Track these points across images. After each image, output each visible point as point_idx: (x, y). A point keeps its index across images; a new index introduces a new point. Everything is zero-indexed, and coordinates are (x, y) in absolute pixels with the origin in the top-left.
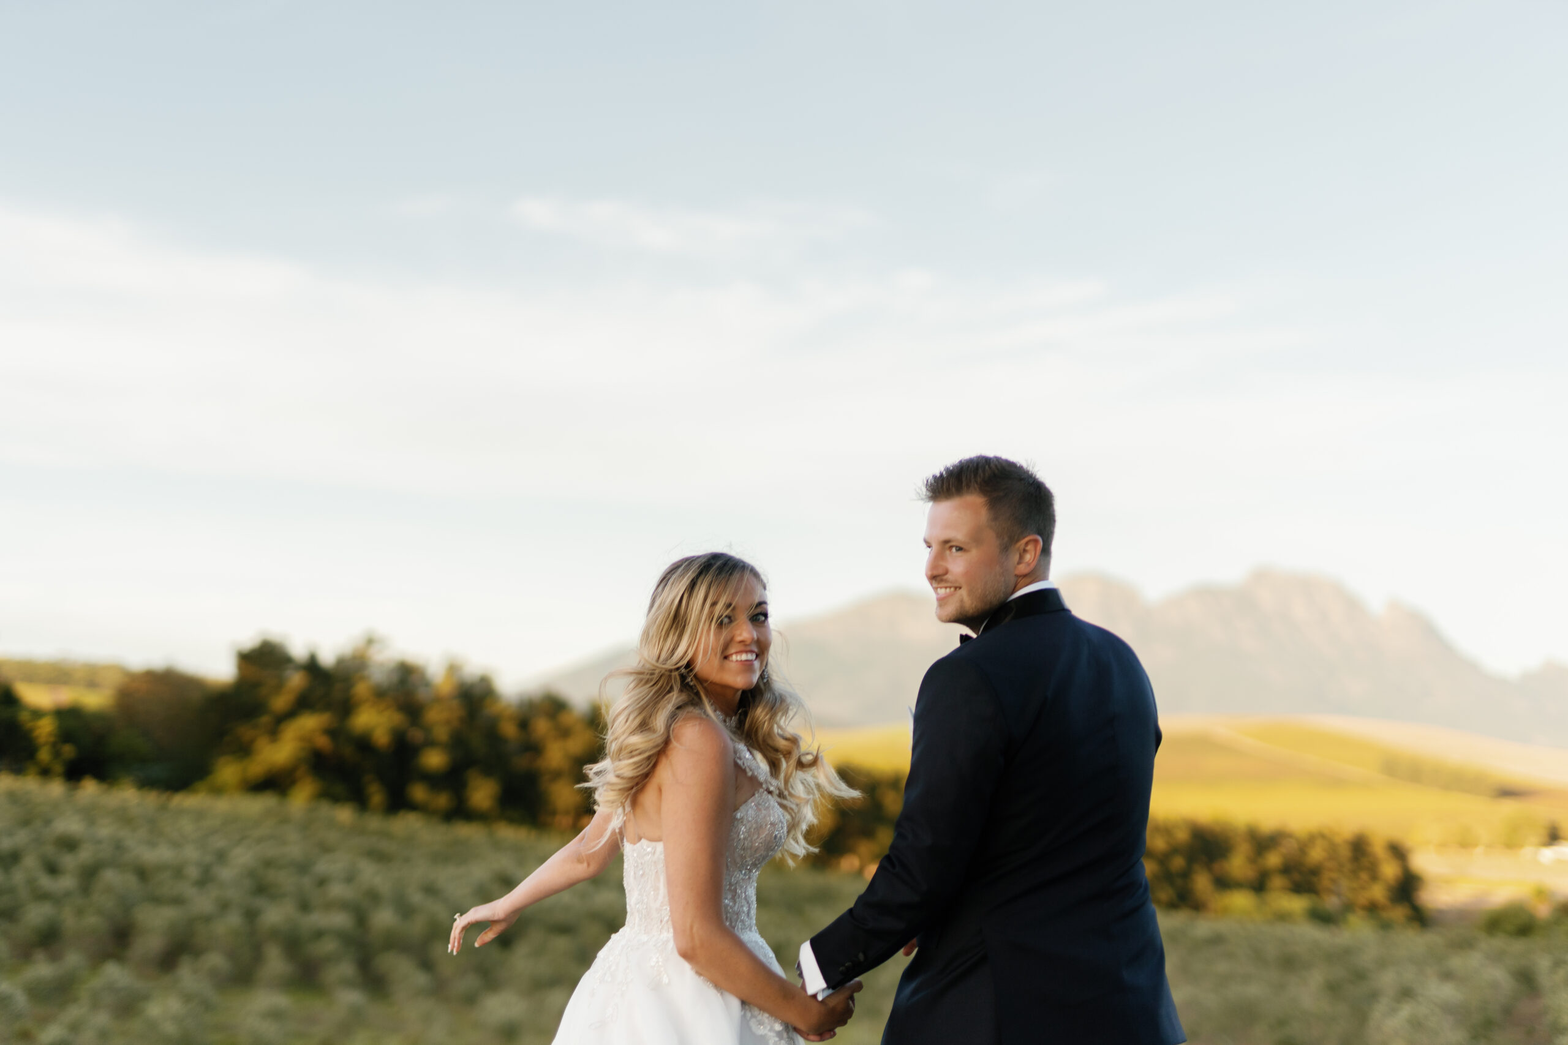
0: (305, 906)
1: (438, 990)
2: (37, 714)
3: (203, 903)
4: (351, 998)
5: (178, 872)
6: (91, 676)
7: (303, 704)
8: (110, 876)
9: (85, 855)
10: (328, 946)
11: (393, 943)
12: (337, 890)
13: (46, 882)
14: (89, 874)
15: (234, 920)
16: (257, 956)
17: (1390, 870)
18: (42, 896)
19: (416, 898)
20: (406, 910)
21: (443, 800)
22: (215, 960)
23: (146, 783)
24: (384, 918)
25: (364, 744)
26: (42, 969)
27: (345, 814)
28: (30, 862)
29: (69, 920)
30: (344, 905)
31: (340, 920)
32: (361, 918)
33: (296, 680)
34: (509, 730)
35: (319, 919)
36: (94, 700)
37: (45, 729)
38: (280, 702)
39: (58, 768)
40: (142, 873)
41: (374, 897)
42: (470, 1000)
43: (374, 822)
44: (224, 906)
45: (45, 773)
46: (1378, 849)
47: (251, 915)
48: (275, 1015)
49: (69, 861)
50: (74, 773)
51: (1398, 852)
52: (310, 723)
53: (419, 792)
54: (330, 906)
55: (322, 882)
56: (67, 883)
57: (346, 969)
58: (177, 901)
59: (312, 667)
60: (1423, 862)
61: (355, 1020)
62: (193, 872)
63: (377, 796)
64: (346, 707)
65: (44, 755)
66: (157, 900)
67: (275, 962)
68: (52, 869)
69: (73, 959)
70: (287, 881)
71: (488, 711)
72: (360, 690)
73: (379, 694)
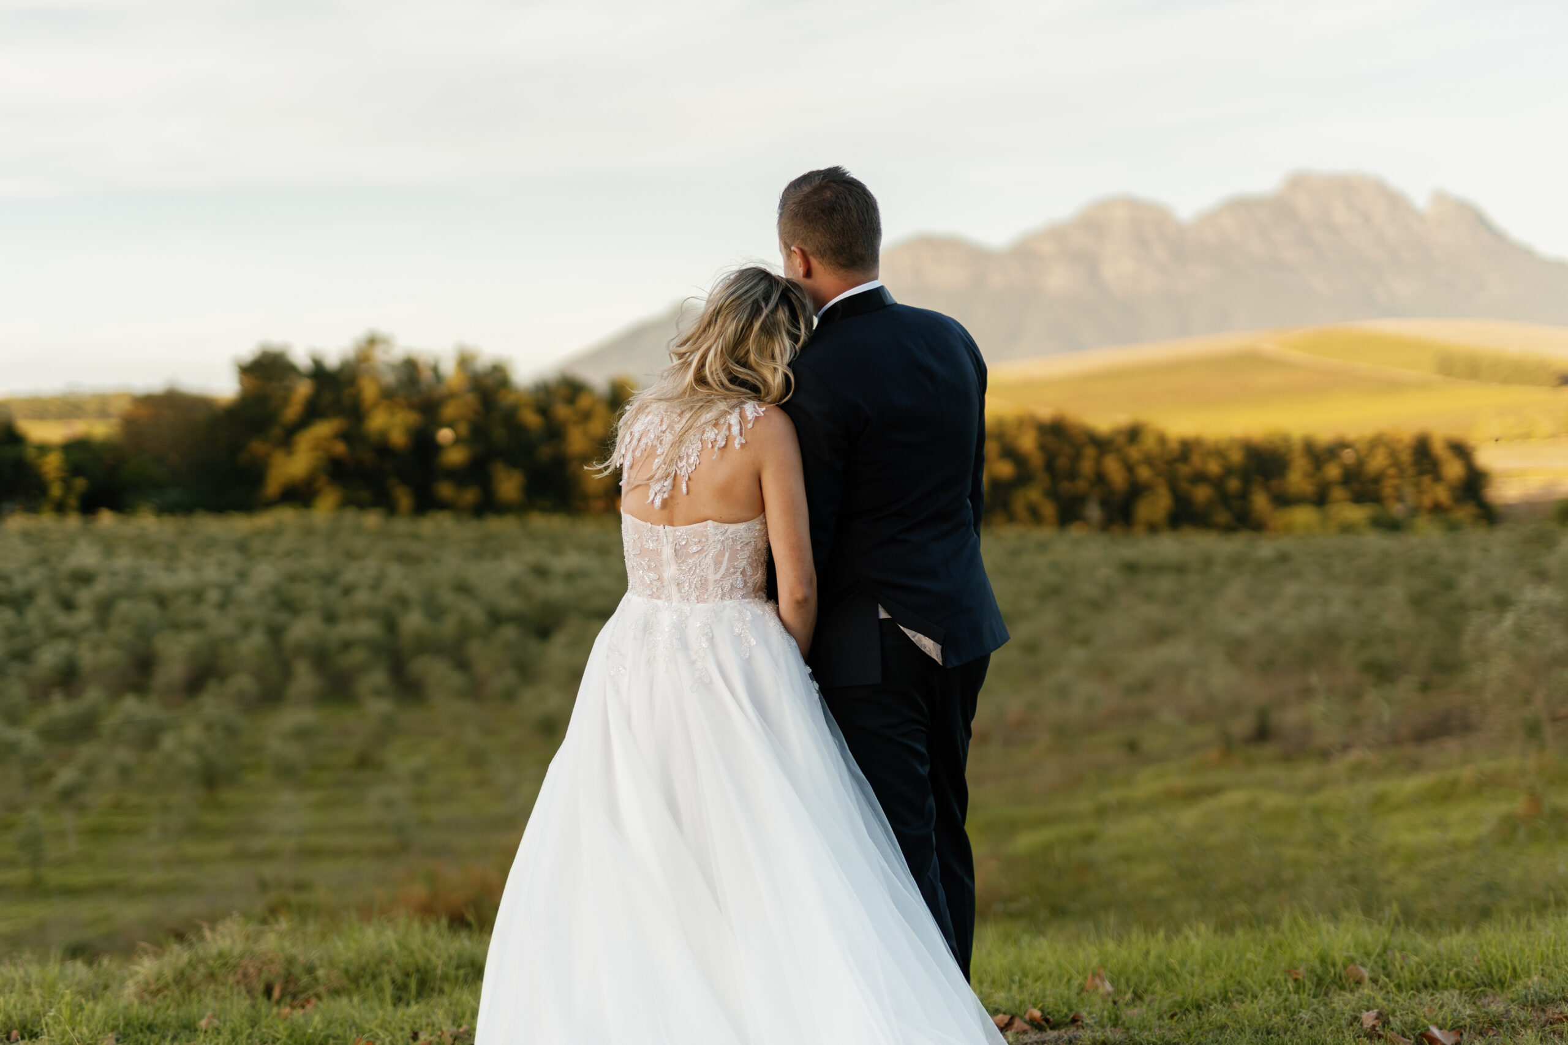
0: (330, 617)
1: (474, 691)
2: (43, 449)
3: (223, 625)
4: (378, 707)
5: (198, 596)
6: (101, 406)
7: (313, 412)
8: (124, 607)
9: (100, 587)
10: (357, 656)
11: (425, 646)
12: (362, 597)
13: (62, 620)
14: (104, 608)
15: (257, 639)
16: (287, 673)
17: (1454, 470)
18: (61, 634)
19: (447, 597)
20: (435, 611)
21: (470, 496)
22: (243, 682)
23: (166, 509)
24: (413, 621)
25: (383, 449)
26: (60, 708)
27: (372, 519)
28: (44, 600)
29: (87, 657)
30: (370, 613)
31: (367, 628)
32: (391, 625)
33: (303, 389)
34: (531, 419)
35: (344, 629)
36: (100, 430)
37: (52, 464)
38: (292, 412)
39: (73, 502)
40: (161, 600)
41: (403, 601)
42: (509, 696)
43: (401, 525)
44: (246, 627)
45: (60, 508)
46: (1439, 448)
47: (275, 633)
48: (301, 734)
49: (85, 596)
50: (89, 506)
51: (1461, 450)
52: (323, 429)
53: (445, 490)
54: (354, 615)
55: (347, 591)
56: (84, 617)
57: (378, 677)
58: (198, 625)
59: (320, 374)
60: (1487, 458)
61: (388, 729)
62: (214, 595)
63: (404, 499)
64: (355, 412)
65: (56, 491)
66: (177, 627)
67: (305, 678)
68: (68, 605)
69: (93, 695)
70: (311, 594)
71: (507, 400)
72: (369, 391)
73: (388, 395)
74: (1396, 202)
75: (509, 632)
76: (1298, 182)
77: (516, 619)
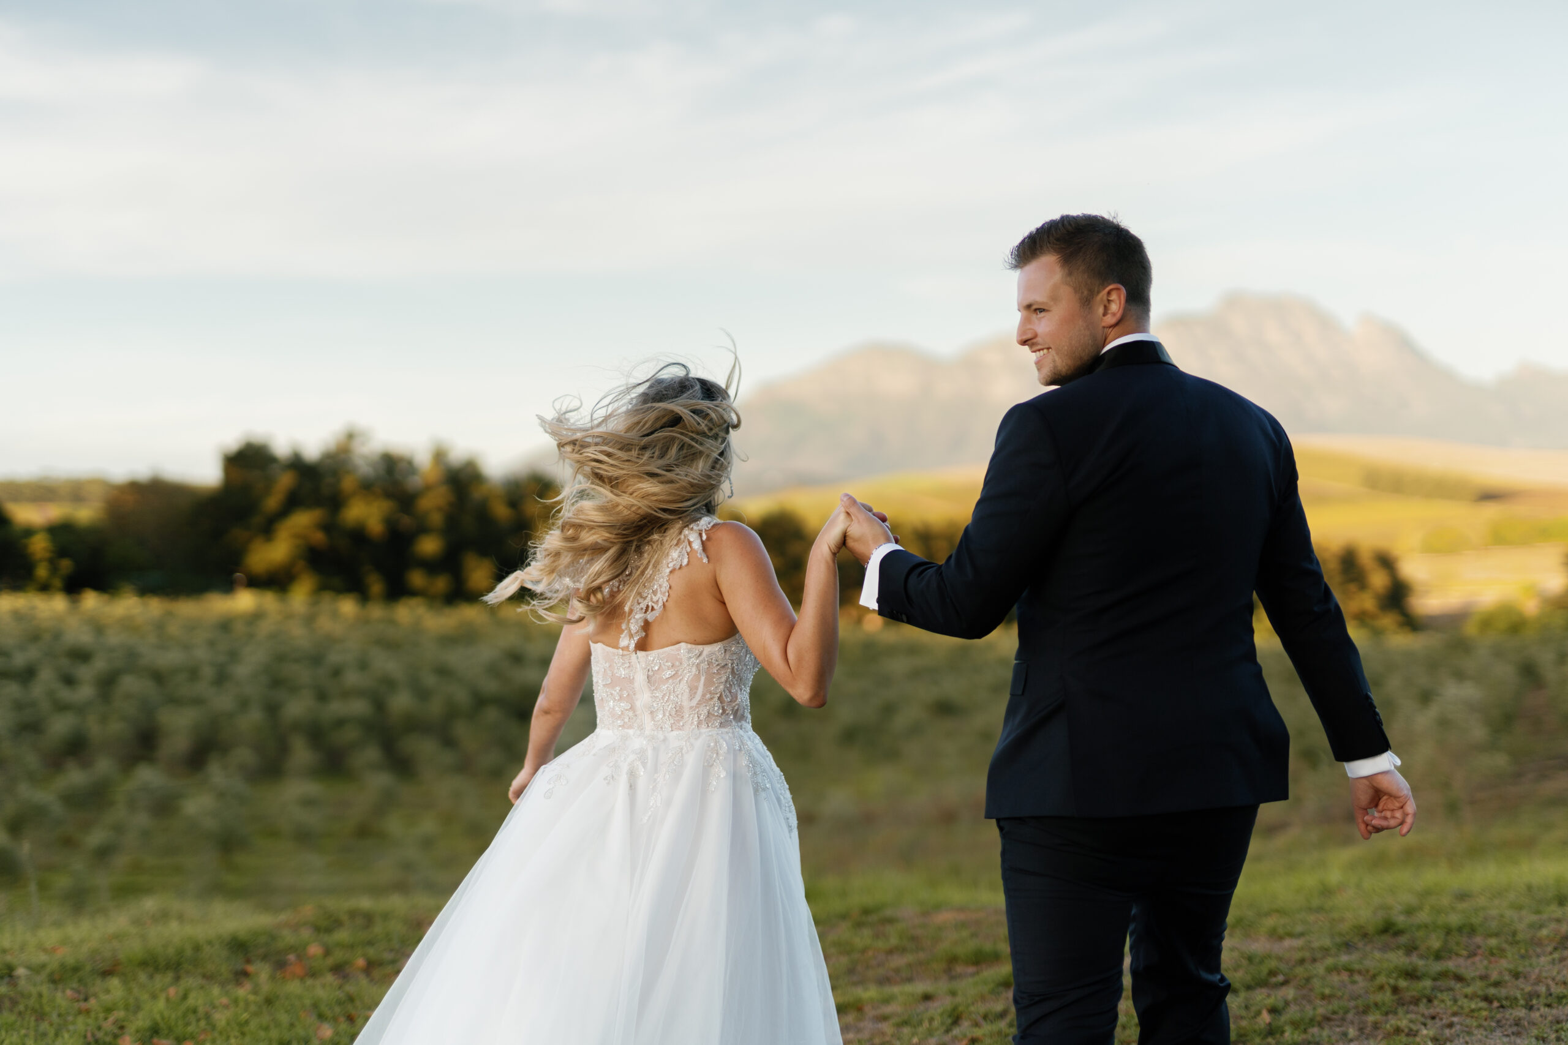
0: (322, 696)
1: (464, 767)
2: (29, 532)
3: (223, 701)
4: (379, 781)
5: (193, 673)
6: (76, 491)
7: (293, 502)
8: (129, 683)
9: (100, 664)
10: (350, 734)
11: (414, 725)
12: (352, 678)
13: (65, 694)
14: (107, 683)
15: (255, 716)
16: (283, 748)
17: (1379, 580)
18: (62, 707)
19: (430, 680)
20: (423, 694)
21: (441, 584)
22: (244, 755)
23: (145, 591)
24: (401, 702)
25: (358, 536)
26: (75, 777)
27: (348, 606)
28: (46, 676)
29: (94, 728)
30: (360, 693)
31: (359, 707)
32: (379, 705)
33: (285, 481)
34: (501, 511)
35: (337, 708)
36: (85, 514)
37: (39, 545)
38: (273, 502)
39: (57, 582)
40: (158, 677)
41: (389, 683)
43: (376, 611)
44: (244, 704)
45: (45, 588)
46: (1365, 559)
47: (272, 709)
48: (308, 803)
49: (86, 673)
50: (73, 587)
51: (1386, 562)
52: (303, 520)
53: (417, 578)
54: (347, 694)
55: (337, 672)
56: (85, 692)
57: (372, 753)
58: (198, 701)
59: (298, 465)
60: (1413, 569)
61: (387, 802)
62: (208, 672)
63: (376, 586)
64: (335, 502)
65: (42, 572)
66: (175, 701)
67: (302, 754)
68: (69, 681)
69: (104, 765)
70: (303, 674)
71: (477, 494)
72: (348, 484)
73: (367, 487)
74: (1326, 323)
75: (492, 714)
76: (1234, 301)
77: (498, 701)
